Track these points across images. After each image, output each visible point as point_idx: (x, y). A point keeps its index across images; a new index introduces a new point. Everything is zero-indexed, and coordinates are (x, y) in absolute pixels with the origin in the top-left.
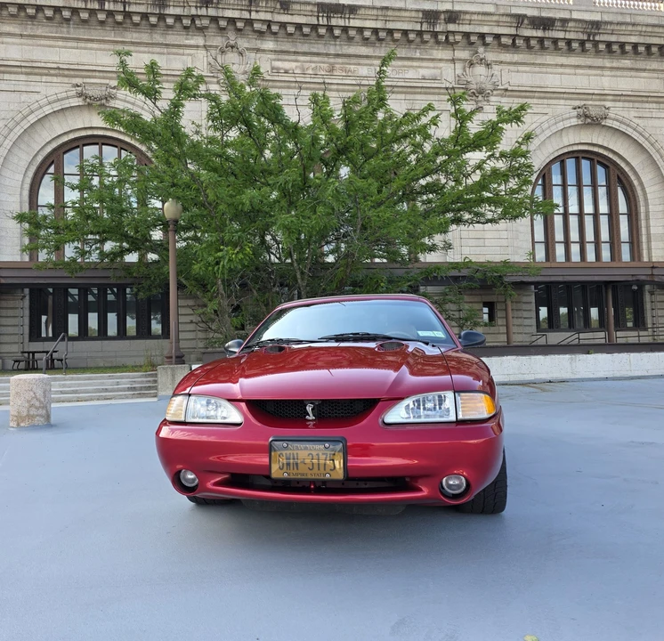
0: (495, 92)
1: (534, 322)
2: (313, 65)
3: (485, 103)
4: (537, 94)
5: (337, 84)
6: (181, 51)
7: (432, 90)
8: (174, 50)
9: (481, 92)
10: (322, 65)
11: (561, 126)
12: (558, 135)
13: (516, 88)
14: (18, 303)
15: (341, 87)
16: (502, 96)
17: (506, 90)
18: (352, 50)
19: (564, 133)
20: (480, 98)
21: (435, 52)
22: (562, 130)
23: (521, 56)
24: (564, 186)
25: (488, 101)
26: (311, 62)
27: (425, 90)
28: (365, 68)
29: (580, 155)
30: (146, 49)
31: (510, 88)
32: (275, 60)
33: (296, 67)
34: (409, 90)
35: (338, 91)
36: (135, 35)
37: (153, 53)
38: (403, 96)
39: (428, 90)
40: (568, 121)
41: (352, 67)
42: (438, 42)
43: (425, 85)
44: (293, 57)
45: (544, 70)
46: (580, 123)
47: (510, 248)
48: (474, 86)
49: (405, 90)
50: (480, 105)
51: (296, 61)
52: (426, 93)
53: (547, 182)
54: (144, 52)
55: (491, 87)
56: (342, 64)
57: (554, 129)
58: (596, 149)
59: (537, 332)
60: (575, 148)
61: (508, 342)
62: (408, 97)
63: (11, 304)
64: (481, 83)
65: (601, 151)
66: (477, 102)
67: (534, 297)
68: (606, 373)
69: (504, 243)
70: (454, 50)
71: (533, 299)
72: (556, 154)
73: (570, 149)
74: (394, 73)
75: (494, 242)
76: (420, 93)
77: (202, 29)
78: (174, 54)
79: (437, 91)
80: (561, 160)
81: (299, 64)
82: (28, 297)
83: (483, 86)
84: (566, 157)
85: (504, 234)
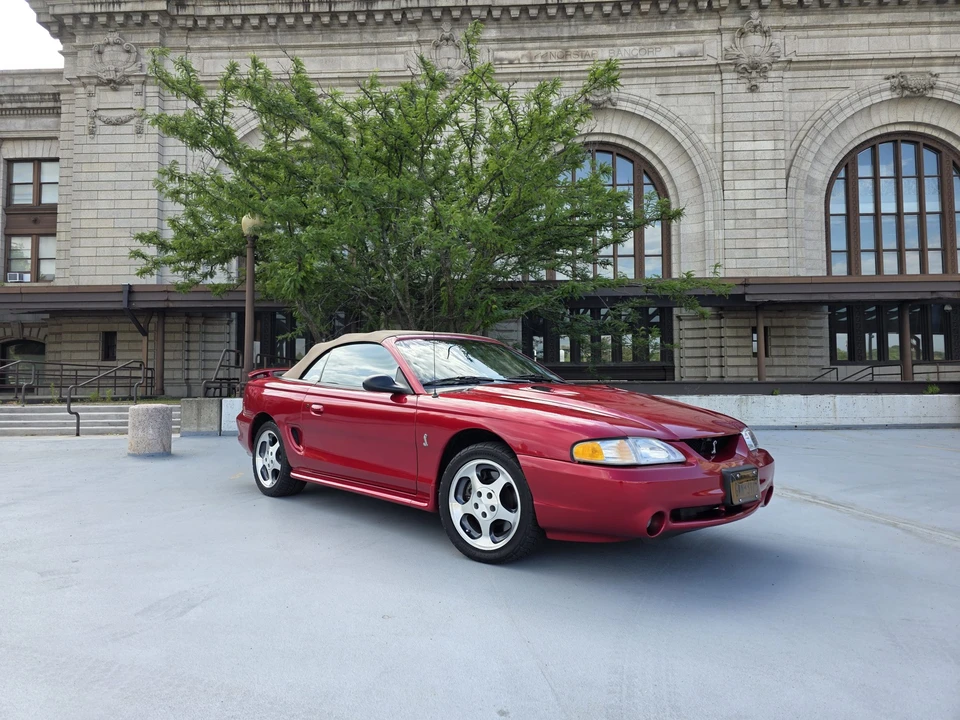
0: (774, 66)
1: (826, 352)
2: (543, 52)
3: (762, 80)
4: (833, 64)
5: (571, 72)
6: (393, 50)
7: (690, 70)
8: (386, 49)
9: (755, 66)
10: (553, 51)
11: (867, 102)
12: (865, 113)
13: (806, 59)
14: (224, 328)
15: (575, 75)
16: (784, 70)
17: (790, 62)
18: (590, 30)
19: (873, 112)
20: (754, 74)
21: (695, 23)
22: (870, 107)
23: (813, 18)
24: (876, 178)
25: (765, 77)
26: (540, 48)
27: (681, 70)
28: (607, 49)
29: (899, 138)
30: (355, 51)
31: (795, 59)
32: (498, 50)
33: (523, 56)
34: (661, 71)
35: (571, 79)
36: (344, 37)
37: (363, 55)
38: (653, 80)
39: (685, 70)
40: (878, 96)
41: (590, 50)
42: (699, 11)
43: (681, 64)
44: (519, 45)
45: (845, 32)
46: (895, 96)
47: (791, 260)
48: (746, 60)
49: (655, 72)
50: (753, 83)
51: (523, 49)
52: (682, 74)
53: (850, 175)
54: (353, 55)
55: (769, 60)
56: (578, 47)
57: (858, 107)
58: (921, 130)
59: (831, 364)
60: (891, 129)
61: (759, 377)
62: (660, 80)
63: (217, 329)
64: (756, 55)
65: (928, 131)
66: (750, 80)
67: (827, 320)
68: (795, 420)
69: (784, 253)
70: (721, 18)
71: (825, 322)
72: (863, 139)
73: (884, 131)
74: (643, 52)
75: (770, 253)
76: (676, 74)
77: (414, 23)
78: (385, 53)
79: (696, 70)
80: (872, 145)
81: (526, 52)
82: (234, 322)
83: (757, 59)
84: (879, 141)
85: (784, 243)
